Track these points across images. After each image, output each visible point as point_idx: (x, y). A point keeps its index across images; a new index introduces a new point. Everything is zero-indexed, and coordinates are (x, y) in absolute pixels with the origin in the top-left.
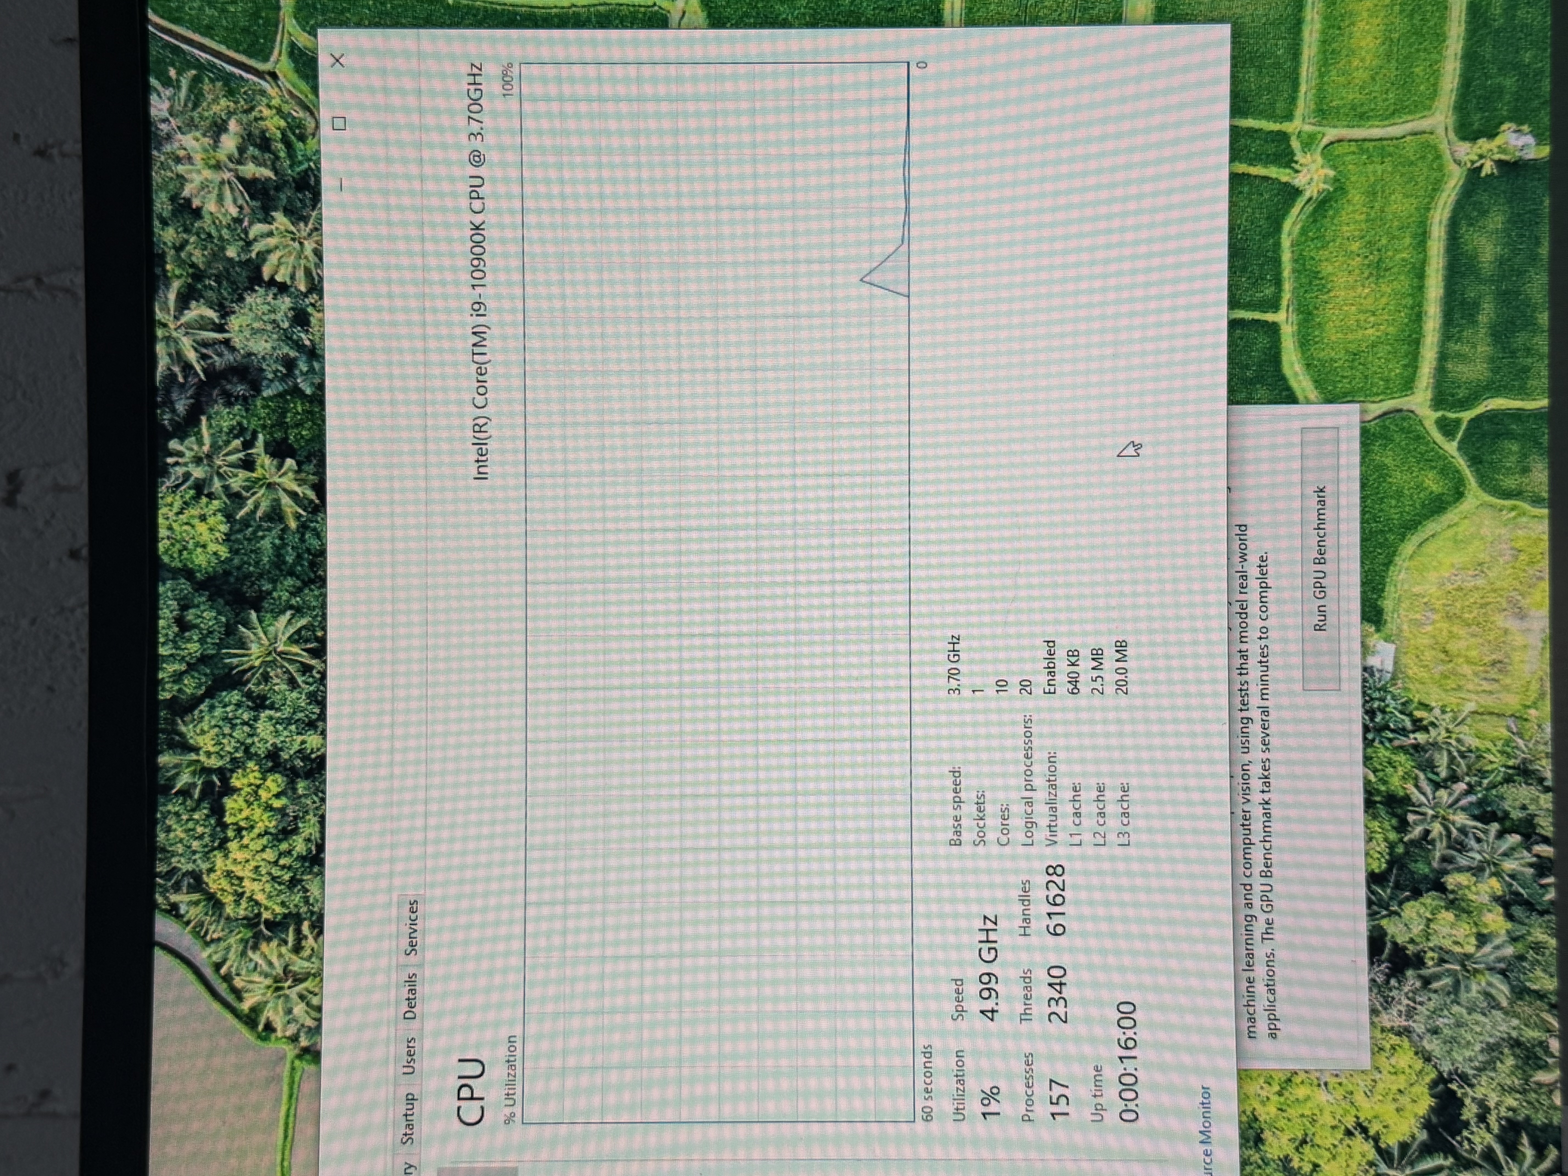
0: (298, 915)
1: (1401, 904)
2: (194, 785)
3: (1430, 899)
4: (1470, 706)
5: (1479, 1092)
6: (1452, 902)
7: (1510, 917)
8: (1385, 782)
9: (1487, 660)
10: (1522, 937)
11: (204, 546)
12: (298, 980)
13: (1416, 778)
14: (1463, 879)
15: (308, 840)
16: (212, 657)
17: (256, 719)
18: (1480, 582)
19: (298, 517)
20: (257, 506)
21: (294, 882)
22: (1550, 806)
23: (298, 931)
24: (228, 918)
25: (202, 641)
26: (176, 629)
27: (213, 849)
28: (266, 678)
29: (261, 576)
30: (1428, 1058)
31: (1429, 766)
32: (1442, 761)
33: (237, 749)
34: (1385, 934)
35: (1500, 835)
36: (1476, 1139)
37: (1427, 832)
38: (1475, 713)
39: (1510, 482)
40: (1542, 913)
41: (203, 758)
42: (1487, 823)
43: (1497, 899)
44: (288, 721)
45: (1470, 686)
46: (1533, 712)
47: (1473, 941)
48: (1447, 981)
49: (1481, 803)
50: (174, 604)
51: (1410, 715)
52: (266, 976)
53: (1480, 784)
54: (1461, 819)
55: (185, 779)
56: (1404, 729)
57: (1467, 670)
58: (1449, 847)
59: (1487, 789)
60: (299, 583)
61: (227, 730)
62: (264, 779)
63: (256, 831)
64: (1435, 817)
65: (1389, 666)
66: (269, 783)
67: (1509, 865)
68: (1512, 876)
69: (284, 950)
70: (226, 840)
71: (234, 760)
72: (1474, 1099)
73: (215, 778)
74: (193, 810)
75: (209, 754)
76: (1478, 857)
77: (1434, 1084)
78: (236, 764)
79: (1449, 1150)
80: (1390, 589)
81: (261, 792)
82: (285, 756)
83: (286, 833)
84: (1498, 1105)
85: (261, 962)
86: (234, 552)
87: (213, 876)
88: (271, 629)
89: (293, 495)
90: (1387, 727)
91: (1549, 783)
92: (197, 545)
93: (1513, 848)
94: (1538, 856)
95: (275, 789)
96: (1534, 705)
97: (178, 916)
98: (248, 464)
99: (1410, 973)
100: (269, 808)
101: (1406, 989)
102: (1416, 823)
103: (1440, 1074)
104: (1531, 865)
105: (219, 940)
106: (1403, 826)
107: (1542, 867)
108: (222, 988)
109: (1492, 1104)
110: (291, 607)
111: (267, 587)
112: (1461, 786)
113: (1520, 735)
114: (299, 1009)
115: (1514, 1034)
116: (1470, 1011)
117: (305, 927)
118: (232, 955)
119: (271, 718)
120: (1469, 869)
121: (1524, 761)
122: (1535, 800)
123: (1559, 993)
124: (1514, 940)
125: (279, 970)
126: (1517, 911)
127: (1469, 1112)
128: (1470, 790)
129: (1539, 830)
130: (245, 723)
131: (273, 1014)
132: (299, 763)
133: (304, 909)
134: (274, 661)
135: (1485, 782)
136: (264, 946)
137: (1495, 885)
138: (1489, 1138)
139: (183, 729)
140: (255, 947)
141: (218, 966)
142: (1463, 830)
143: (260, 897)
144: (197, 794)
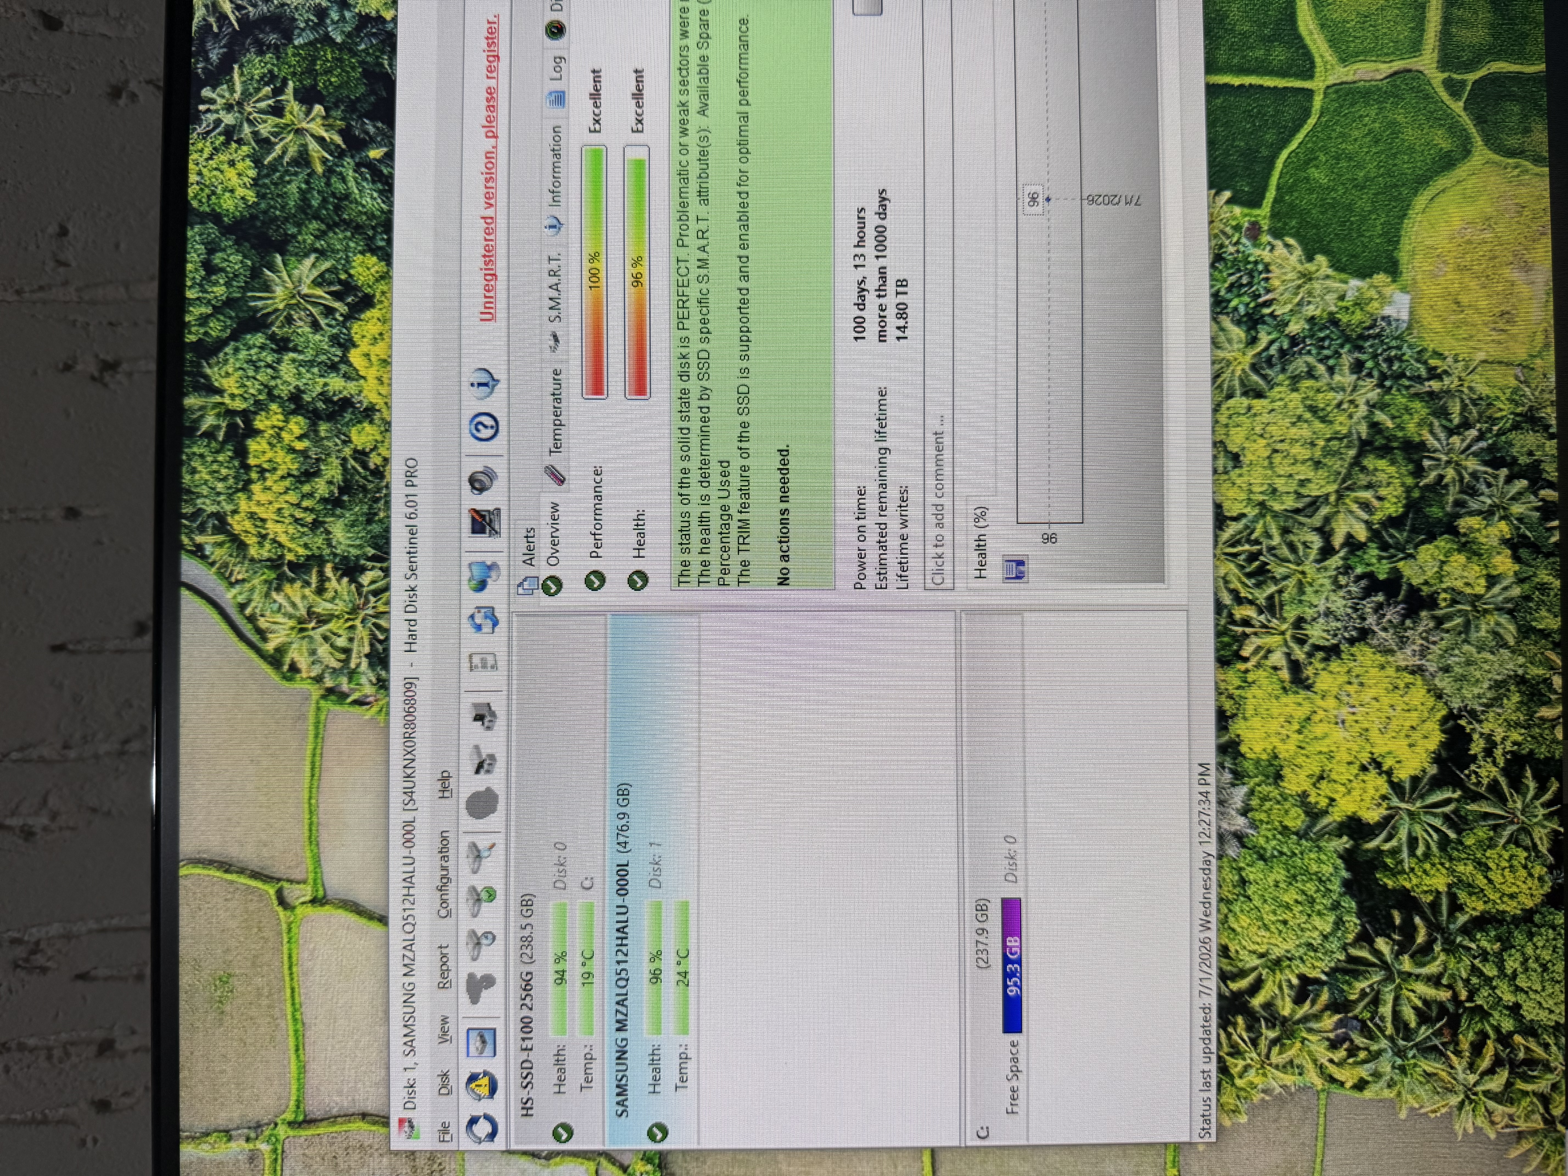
0: (321, 557)
1: (1416, 546)
2: (218, 427)
3: (1443, 543)
4: (1481, 356)
5: (1486, 728)
6: (1464, 545)
7: (1517, 559)
8: (1402, 429)
9: (1497, 311)
10: (1529, 578)
11: (232, 191)
12: (322, 620)
13: (1431, 425)
14: (1474, 522)
15: (330, 483)
16: (237, 300)
17: (279, 361)
18: (1488, 235)
19: (324, 161)
20: (284, 152)
21: (316, 525)
22: (1555, 452)
23: (321, 573)
24: (252, 560)
25: (228, 284)
26: (203, 273)
27: (238, 490)
28: (289, 320)
29: (286, 220)
30: (1439, 697)
31: (1443, 413)
32: (1455, 408)
33: (260, 392)
34: (1401, 577)
35: (1509, 480)
36: (1483, 772)
37: (1441, 477)
38: (1485, 361)
39: (1513, 142)
40: (1547, 555)
41: (227, 400)
42: (1497, 468)
43: (1505, 542)
44: (311, 364)
45: (1480, 336)
46: (1538, 361)
47: (1483, 582)
48: (1458, 620)
49: (1491, 449)
50: (201, 248)
51: (1425, 363)
52: (291, 617)
53: (1490, 430)
54: (1472, 464)
55: (209, 421)
56: (1419, 377)
57: (1477, 319)
58: (1462, 492)
59: (1498, 435)
60: (323, 227)
61: (251, 373)
62: (286, 421)
63: (280, 473)
64: (1449, 462)
65: (1405, 316)
66: (292, 426)
67: (1517, 509)
68: (1520, 520)
69: (307, 591)
70: (249, 482)
71: (257, 402)
72: (1482, 734)
73: (239, 421)
74: (218, 452)
75: (233, 396)
76: (1489, 501)
77: (1444, 721)
78: (260, 407)
79: (1457, 783)
80: (1404, 240)
81: (284, 434)
82: (307, 398)
83: (308, 475)
84: (1504, 739)
85: (285, 603)
86: (261, 196)
87: (237, 517)
88: (296, 272)
89: (320, 140)
90: (1403, 375)
91: (1553, 430)
92: (225, 190)
93: (1520, 494)
94: (1542, 500)
95: (297, 431)
96: (1539, 355)
97: (204, 557)
98: (277, 110)
99: (1424, 614)
100: (291, 450)
101: (1421, 629)
102: (1431, 468)
103: (1451, 710)
104: (1537, 509)
105: (243, 581)
106: (1419, 472)
107: (1547, 511)
108: (247, 629)
109: (1498, 739)
110: (316, 250)
111: (292, 230)
112: (1473, 433)
113: (1526, 382)
114: (323, 650)
115: (1520, 672)
116: (1480, 649)
117: (328, 570)
118: (256, 596)
119: (294, 361)
120: (1479, 513)
121: (1531, 409)
122: (1541, 447)
123: (1562, 630)
124: (1521, 581)
125: (303, 612)
126: (1524, 553)
127: (1477, 747)
128: (1481, 437)
129: (1545, 475)
130: (269, 366)
131: (297, 654)
132: (321, 405)
133: (327, 551)
134: (298, 304)
135: (1496, 428)
136: (287, 588)
137: (1504, 529)
138: (1494, 771)
139: (208, 371)
140: (279, 589)
141: (242, 607)
142: (1474, 475)
143: (283, 539)
144: (221, 436)
